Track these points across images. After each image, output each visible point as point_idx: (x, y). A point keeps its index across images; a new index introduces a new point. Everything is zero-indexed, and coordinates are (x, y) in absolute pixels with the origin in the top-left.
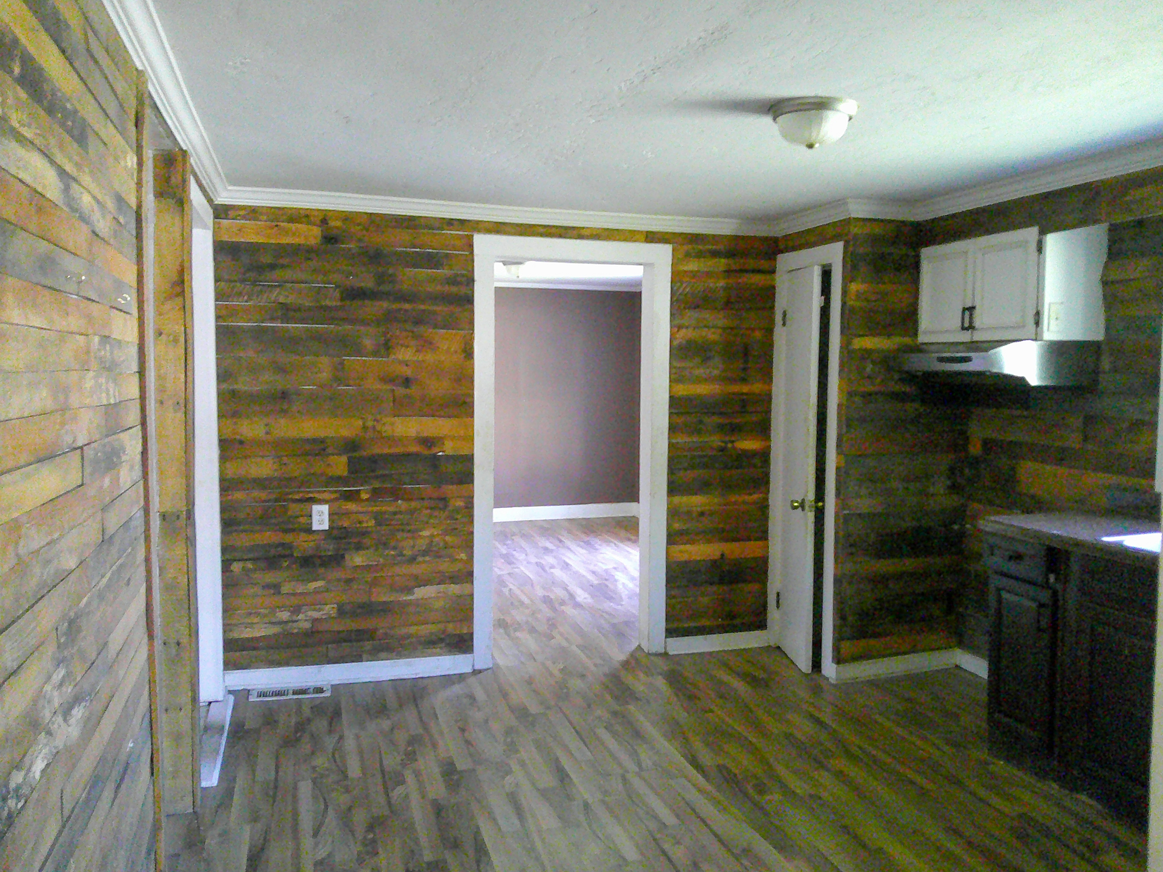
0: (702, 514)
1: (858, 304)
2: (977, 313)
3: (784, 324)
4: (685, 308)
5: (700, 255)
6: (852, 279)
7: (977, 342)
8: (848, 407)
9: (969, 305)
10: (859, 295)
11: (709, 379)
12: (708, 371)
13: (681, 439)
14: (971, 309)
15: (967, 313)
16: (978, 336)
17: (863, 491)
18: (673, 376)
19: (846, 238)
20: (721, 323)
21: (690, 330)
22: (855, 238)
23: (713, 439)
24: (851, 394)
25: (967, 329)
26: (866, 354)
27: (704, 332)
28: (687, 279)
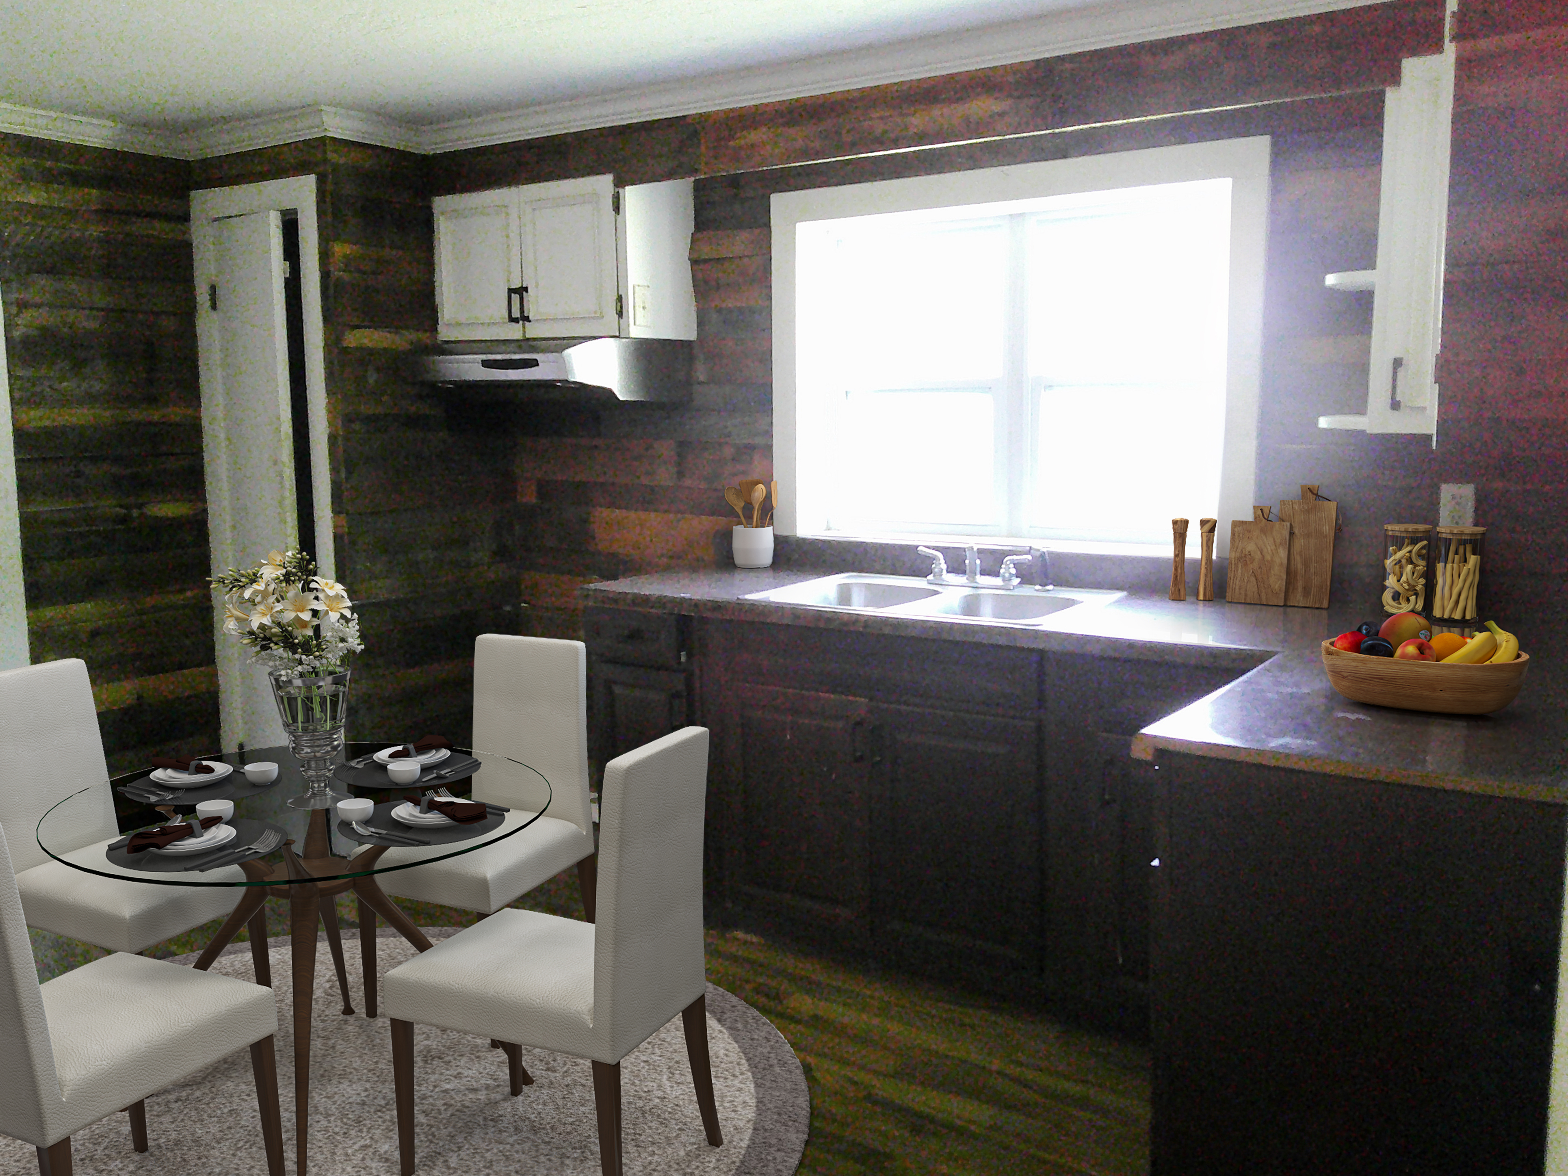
0: (95, 634)
1: (346, 277)
2: (529, 297)
3: (214, 307)
4: (29, 271)
5: (49, 178)
6: (337, 238)
7: (535, 339)
8: (347, 439)
9: (516, 285)
10: (348, 261)
11: (90, 398)
12: (85, 386)
13: (43, 507)
14: (522, 291)
15: (515, 298)
16: (533, 331)
17: (378, 568)
18: (17, 395)
19: (321, 169)
20: (101, 300)
21: (44, 311)
22: (336, 168)
23: (103, 503)
24: (349, 419)
25: (516, 320)
26: (366, 356)
27: (72, 315)
28: (29, 219)
